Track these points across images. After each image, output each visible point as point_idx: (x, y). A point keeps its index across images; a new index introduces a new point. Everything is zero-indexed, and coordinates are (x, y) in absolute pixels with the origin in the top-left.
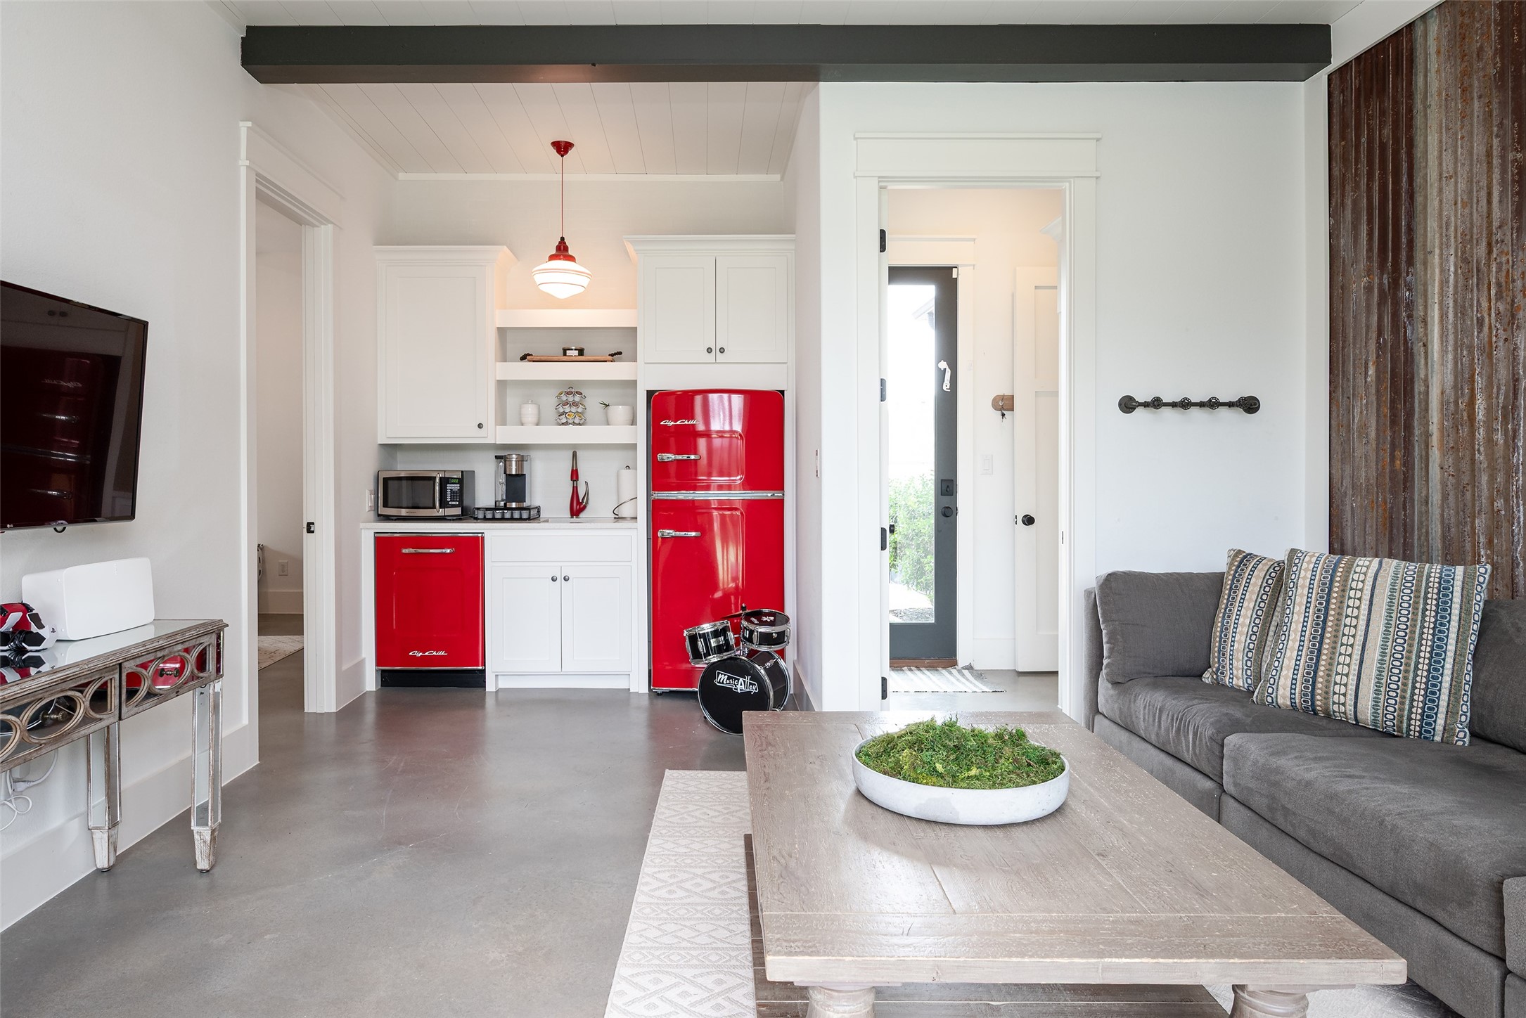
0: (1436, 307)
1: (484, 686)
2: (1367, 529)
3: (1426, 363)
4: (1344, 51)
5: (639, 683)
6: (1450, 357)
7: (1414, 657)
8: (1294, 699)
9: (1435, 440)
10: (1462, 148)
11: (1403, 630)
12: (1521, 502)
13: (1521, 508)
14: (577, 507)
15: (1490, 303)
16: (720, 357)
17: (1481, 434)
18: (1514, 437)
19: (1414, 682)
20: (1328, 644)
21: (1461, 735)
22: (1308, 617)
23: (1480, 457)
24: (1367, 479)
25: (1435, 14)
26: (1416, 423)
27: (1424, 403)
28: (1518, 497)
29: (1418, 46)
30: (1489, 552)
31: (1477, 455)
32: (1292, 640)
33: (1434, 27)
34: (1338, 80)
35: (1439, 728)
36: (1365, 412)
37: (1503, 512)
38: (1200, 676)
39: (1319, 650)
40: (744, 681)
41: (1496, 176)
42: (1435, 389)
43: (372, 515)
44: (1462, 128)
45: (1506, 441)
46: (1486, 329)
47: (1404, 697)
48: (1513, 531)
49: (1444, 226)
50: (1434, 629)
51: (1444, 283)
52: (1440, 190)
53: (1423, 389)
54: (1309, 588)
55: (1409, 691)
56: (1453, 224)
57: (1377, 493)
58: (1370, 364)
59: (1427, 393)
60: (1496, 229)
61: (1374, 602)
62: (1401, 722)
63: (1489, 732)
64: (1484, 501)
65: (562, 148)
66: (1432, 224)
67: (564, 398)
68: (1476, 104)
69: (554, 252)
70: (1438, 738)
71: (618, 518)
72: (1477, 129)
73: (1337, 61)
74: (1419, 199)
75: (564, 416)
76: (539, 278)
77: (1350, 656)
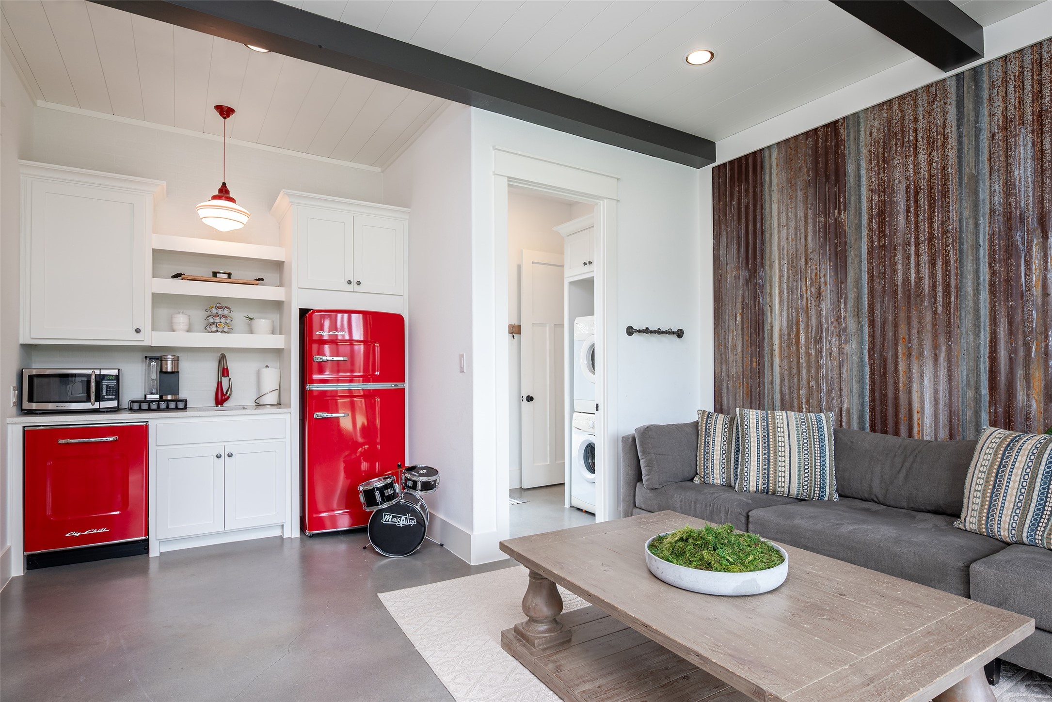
0: (777, 288)
1: (148, 552)
2: (737, 397)
3: (771, 316)
4: (723, 156)
5: (292, 531)
6: (785, 312)
7: (813, 459)
8: (758, 487)
9: (777, 353)
10: (791, 213)
11: (807, 447)
12: (824, 382)
13: (825, 384)
14: (221, 398)
15: (807, 288)
16: (357, 288)
17: (803, 350)
18: (821, 352)
19: (815, 472)
20: (772, 456)
21: (835, 496)
22: (759, 443)
23: (803, 361)
24: (737, 372)
25: (775, 146)
26: (765, 344)
27: (770, 335)
28: (823, 380)
29: (766, 161)
30: (807, 406)
31: (801, 360)
32: (753, 456)
33: (775, 153)
34: (718, 171)
35: (827, 493)
36: (737, 340)
37: (814, 387)
38: (692, 480)
39: (769, 460)
40: (406, 518)
41: (810, 228)
42: (776, 328)
43: (14, 410)
44: (791, 203)
45: (816, 353)
46: (805, 300)
47: (812, 480)
48: (821, 396)
49: (781, 249)
50: (819, 444)
51: (781, 277)
52: (779, 232)
53: (769, 328)
54: (757, 428)
55: (813, 477)
56: (786, 249)
57: (743, 379)
58: (738, 315)
59: (772, 330)
60: (810, 253)
61: (790, 433)
62: (811, 493)
63: (847, 493)
64: (804, 382)
65: (225, 112)
66: (775, 248)
67: (214, 311)
68: (799, 193)
69: (217, 193)
70: (826, 499)
71: (258, 405)
72: (801, 206)
73: (719, 161)
74: (767, 235)
75: (215, 325)
76: (202, 213)
77: (784, 461)
